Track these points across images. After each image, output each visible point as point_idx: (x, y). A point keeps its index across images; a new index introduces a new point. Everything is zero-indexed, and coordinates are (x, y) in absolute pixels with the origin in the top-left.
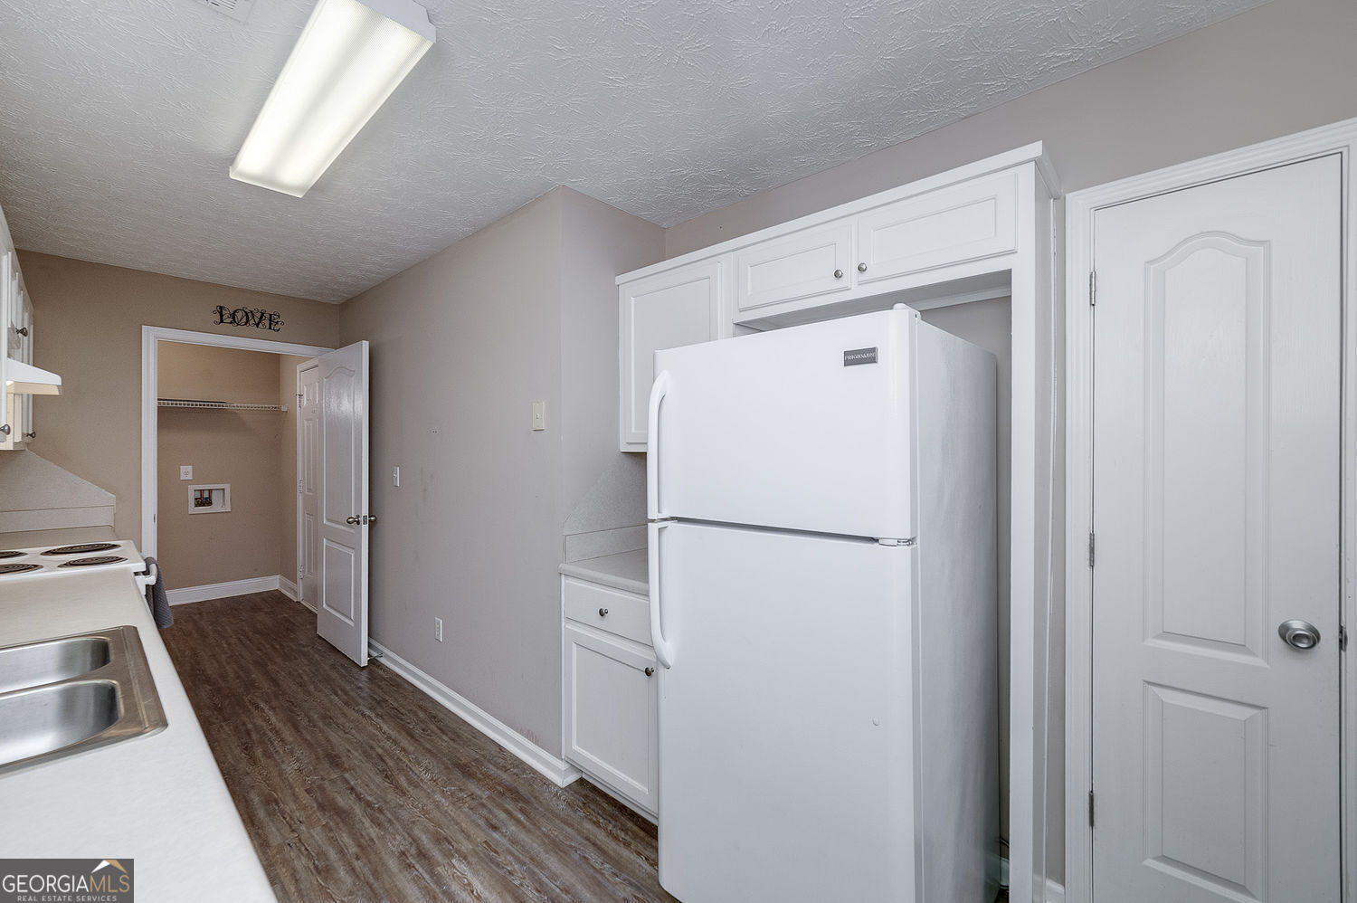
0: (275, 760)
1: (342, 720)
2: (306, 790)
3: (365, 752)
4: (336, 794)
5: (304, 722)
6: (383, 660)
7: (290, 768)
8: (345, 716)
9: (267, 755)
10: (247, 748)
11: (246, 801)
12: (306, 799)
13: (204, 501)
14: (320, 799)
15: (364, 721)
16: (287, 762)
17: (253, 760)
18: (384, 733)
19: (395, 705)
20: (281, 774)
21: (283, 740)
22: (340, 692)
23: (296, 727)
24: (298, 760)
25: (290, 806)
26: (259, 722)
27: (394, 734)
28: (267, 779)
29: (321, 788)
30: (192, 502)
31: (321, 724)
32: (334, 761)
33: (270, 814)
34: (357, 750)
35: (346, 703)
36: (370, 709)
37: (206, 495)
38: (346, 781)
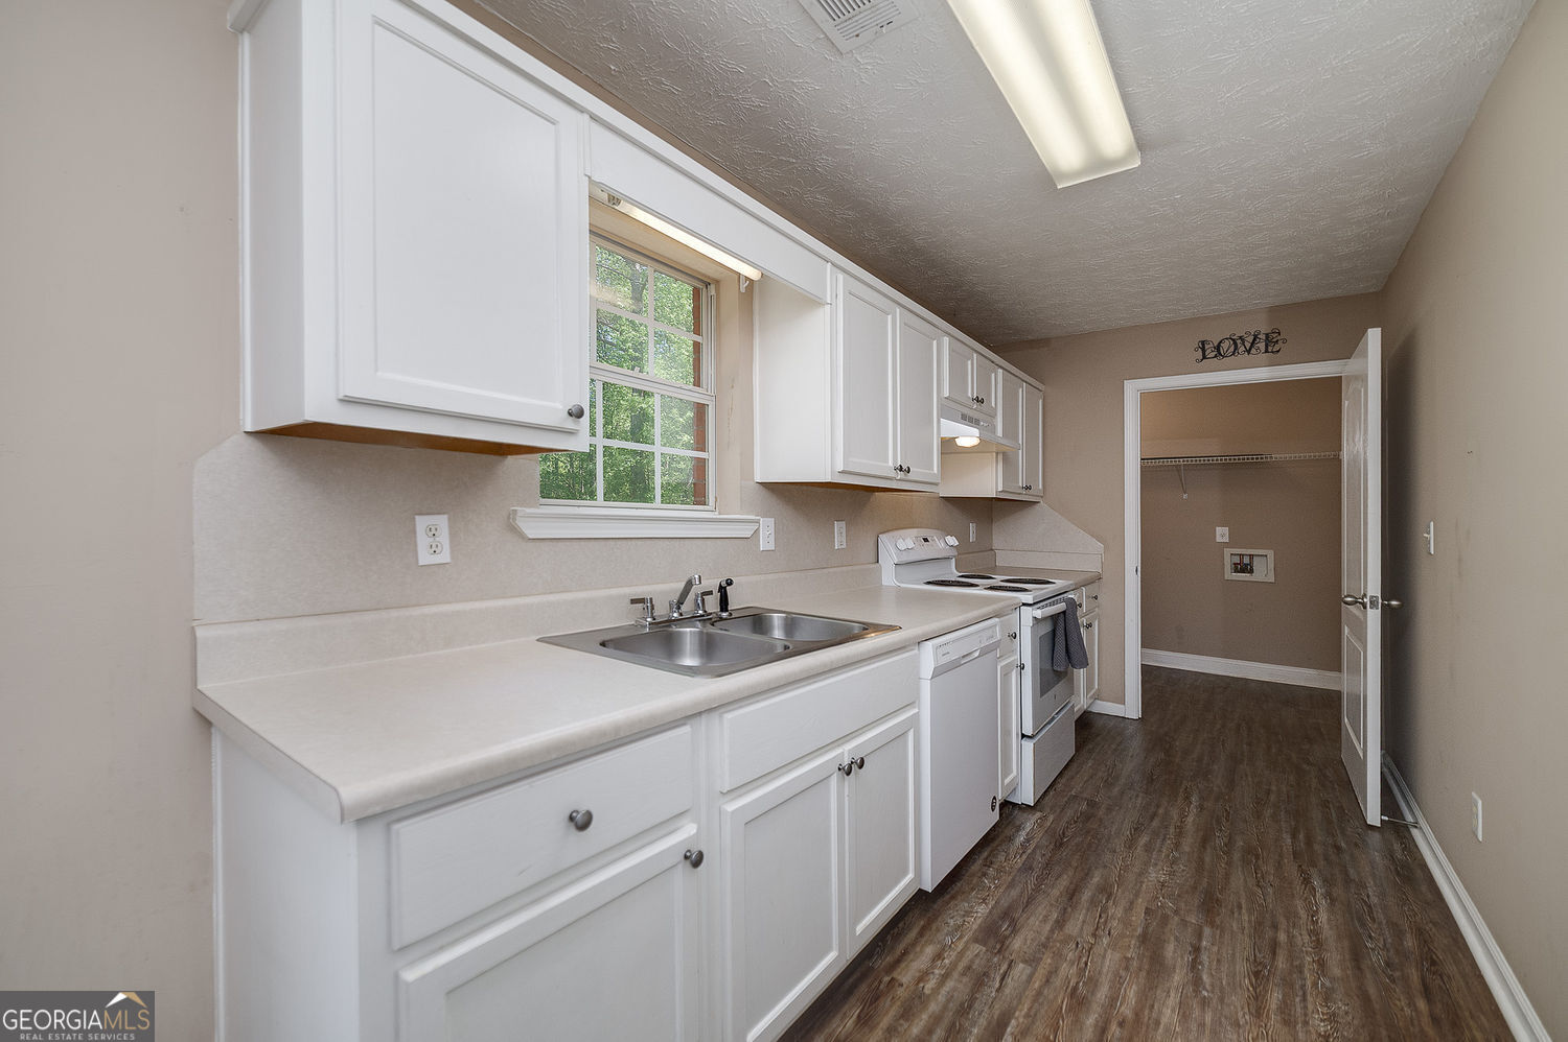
0: (1150, 858)
1: (1269, 868)
2: (1147, 908)
3: (1259, 923)
4: (1172, 938)
5: (1220, 841)
6: (1415, 832)
7: (1155, 875)
8: (1279, 866)
9: (1148, 849)
10: (1137, 829)
11: (1087, 874)
12: (1138, 917)
13: (1244, 567)
14: (1151, 929)
15: (1298, 887)
16: (1159, 867)
17: (1131, 844)
18: (1315, 923)
19: (1374, 900)
20: (1142, 873)
21: (1177, 846)
22: (1301, 836)
23: (1205, 841)
24: (1172, 874)
25: (1116, 911)
26: (1175, 814)
27: (1328, 933)
28: (1126, 868)
29: (1165, 920)
30: (1229, 568)
31: (1237, 856)
32: (1210, 905)
33: (1093, 902)
34: (1250, 914)
35: (1296, 855)
36: (1325, 881)
37: (1246, 560)
38: (1200, 936)
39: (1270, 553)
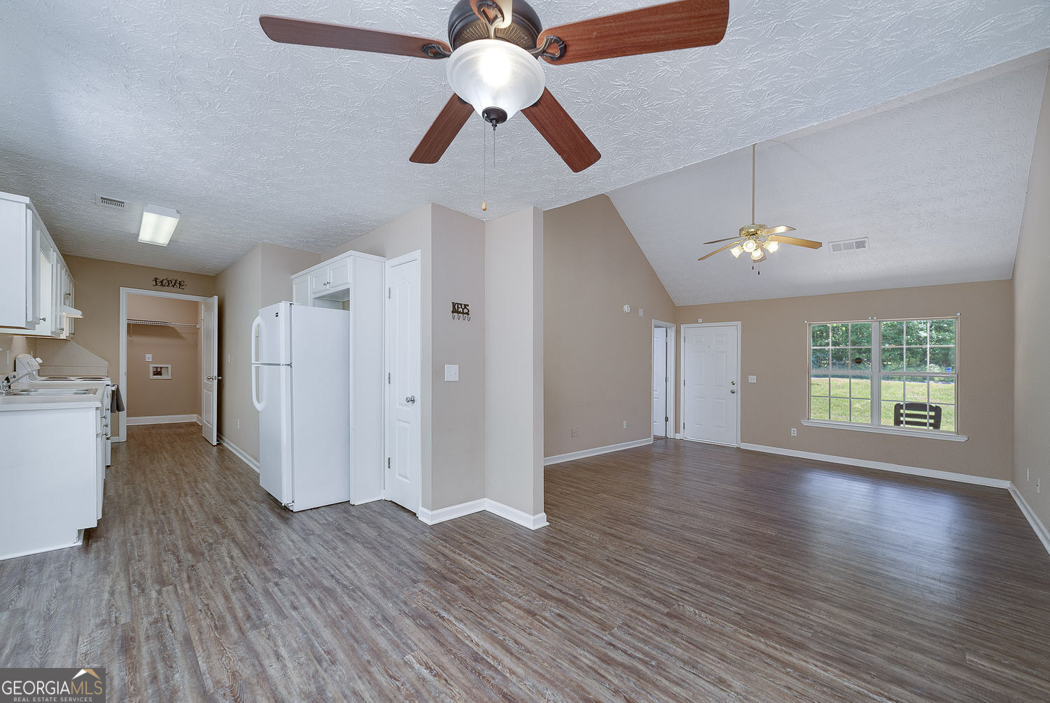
6: (223, 443)
13: (157, 373)
30: (151, 373)
37: (159, 370)
39: (169, 366)
